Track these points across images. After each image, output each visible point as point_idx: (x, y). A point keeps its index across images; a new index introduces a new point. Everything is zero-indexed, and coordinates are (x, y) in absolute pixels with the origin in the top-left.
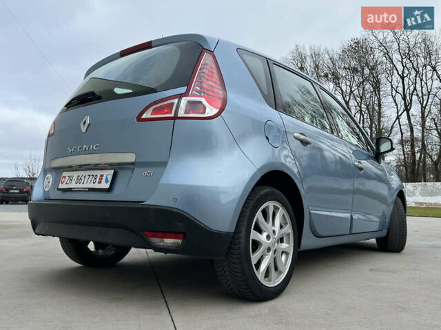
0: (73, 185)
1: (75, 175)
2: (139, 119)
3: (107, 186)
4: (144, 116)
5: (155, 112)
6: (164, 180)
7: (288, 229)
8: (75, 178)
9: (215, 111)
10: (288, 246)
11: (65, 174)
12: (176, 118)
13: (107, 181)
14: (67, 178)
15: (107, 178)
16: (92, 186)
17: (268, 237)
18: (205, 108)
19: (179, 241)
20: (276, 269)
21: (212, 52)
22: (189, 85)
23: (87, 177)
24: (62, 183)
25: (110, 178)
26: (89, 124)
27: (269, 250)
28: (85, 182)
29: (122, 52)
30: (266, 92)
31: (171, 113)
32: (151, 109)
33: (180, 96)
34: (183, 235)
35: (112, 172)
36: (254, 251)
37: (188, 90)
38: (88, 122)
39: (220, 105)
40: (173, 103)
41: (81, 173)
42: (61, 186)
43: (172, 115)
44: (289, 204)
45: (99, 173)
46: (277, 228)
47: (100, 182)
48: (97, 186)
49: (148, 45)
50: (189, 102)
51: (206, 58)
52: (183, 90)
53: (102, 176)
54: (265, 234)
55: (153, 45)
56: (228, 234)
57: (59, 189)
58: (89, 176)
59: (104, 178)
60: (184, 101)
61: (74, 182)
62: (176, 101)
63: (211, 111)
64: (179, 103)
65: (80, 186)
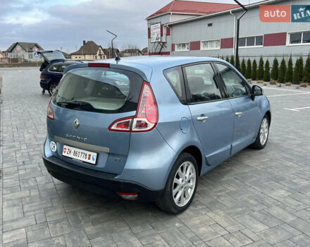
0: (71, 156)
1: (73, 149)
2: (110, 129)
4: (112, 128)
5: (118, 126)
7: (194, 175)
9: (153, 125)
10: (193, 184)
11: (65, 146)
12: (131, 131)
13: (93, 160)
14: (67, 150)
15: (93, 158)
16: (84, 160)
17: (183, 181)
18: (147, 125)
19: (136, 196)
20: (185, 196)
22: (137, 110)
23: (80, 154)
24: (64, 152)
25: (95, 158)
26: (79, 125)
27: (182, 187)
28: (80, 156)
29: (89, 64)
31: (128, 128)
32: (116, 124)
33: (133, 117)
35: (96, 154)
37: (137, 113)
38: (77, 123)
39: (155, 120)
40: (129, 122)
41: (76, 150)
42: (64, 154)
43: (128, 130)
44: (194, 159)
45: (88, 153)
46: (187, 175)
47: (89, 159)
48: (87, 160)
50: (138, 121)
52: (133, 113)
54: (181, 179)
55: (111, 66)
57: (63, 156)
58: (82, 153)
59: (91, 157)
60: (135, 120)
61: (72, 154)
62: (130, 120)
63: (151, 126)
64: (132, 121)
65: (77, 158)
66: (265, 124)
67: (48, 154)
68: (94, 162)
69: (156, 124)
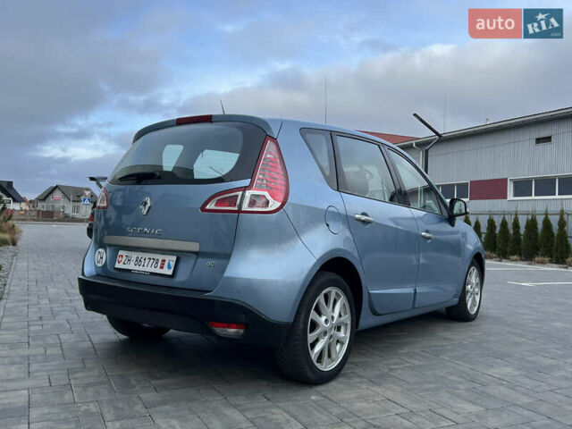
0: (131, 266)
1: (134, 255)
2: (203, 209)
3: (170, 272)
4: (208, 207)
5: (216, 205)
6: (228, 273)
8: (134, 258)
9: (278, 204)
10: (343, 336)
11: (121, 252)
12: (240, 211)
13: (169, 267)
14: (124, 258)
15: (169, 264)
16: (153, 270)
17: (326, 321)
18: (268, 202)
19: (242, 331)
20: (329, 356)
21: (274, 140)
22: (253, 178)
23: (147, 260)
24: (119, 262)
25: (173, 264)
26: (150, 207)
27: (325, 333)
28: (146, 265)
29: (178, 119)
30: (328, 173)
31: (235, 206)
32: (215, 200)
33: (245, 189)
34: (245, 326)
35: (174, 258)
36: (312, 331)
37: (252, 183)
38: (148, 205)
39: (281, 197)
40: (237, 196)
41: (141, 255)
42: (117, 266)
43: (236, 208)
44: (348, 288)
45: (160, 257)
46: (336, 315)
47: (162, 267)
48: (158, 270)
49: (207, 119)
50: (253, 196)
51: (270, 145)
52: (247, 182)
53: (164, 261)
55: (213, 119)
57: (115, 269)
58: (150, 259)
59: (166, 264)
60: (248, 193)
61: (132, 263)
62: (241, 193)
63: (274, 205)
64: (243, 196)
65: (141, 268)
66: (474, 279)
67: (89, 270)
69: (284, 203)
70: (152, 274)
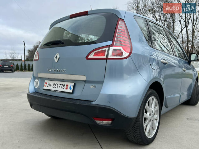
0: (51, 88)
1: (52, 83)
2: (87, 58)
4: (89, 57)
5: (94, 56)
6: (102, 92)
7: (157, 108)
8: (52, 84)
9: (127, 54)
10: (157, 116)
11: (46, 81)
12: (107, 58)
13: (70, 89)
14: (48, 84)
15: (70, 87)
16: (62, 90)
17: (150, 114)
18: (122, 53)
19: (110, 122)
21: (123, 20)
22: (113, 39)
23: (59, 85)
24: (45, 86)
25: (72, 87)
26: (59, 58)
27: (150, 120)
28: (58, 87)
29: (70, 15)
31: (104, 56)
32: (93, 53)
33: (109, 46)
34: (113, 120)
35: (73, 84)
37: (113, 43)
38: (58, 57)
39: (129, 50)
40: (105, 51)
41: (55, 82)
42: (45, 88)
43: (105, 57)
45: (66, 84)
46: (153, 109)
47: (67, 89)
48: (65, 90)
49: (85, 13)
50: (114, 50)
51: (121, 23)
52: (110, 43)
53: (67, 85)
54: (148, 114)
55: (88, 13)
56: (134, 118)
57: (44, 89)
58: (60, 84)
59: (69, 87)
60: (111, 49)
61: (52, 87)
62: (107, 49)
63: (125, 54)
64: (108, 50)
65: (56, 89)
67: (32, 89)
68: (71, 91)
69: (130, 53)
70: (62, 92)
